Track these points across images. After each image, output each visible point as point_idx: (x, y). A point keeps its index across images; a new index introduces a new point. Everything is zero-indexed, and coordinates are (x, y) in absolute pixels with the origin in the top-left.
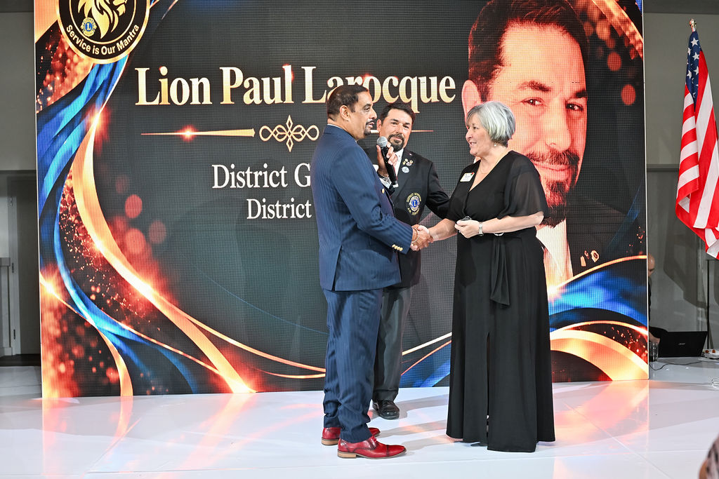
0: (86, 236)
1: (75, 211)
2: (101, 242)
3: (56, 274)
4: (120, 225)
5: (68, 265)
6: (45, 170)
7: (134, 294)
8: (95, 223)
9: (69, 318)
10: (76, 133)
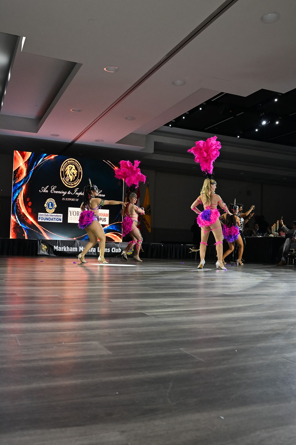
0: (21, 208)
1: (19, 204)
2: (24, 210)
3: (14, 216)
4: (27, 207)
5: (17, 214)
6: (13, 196)
7: (29, 220)
8: (23, 207)
9: (16, 224)
10: (20, 190)
